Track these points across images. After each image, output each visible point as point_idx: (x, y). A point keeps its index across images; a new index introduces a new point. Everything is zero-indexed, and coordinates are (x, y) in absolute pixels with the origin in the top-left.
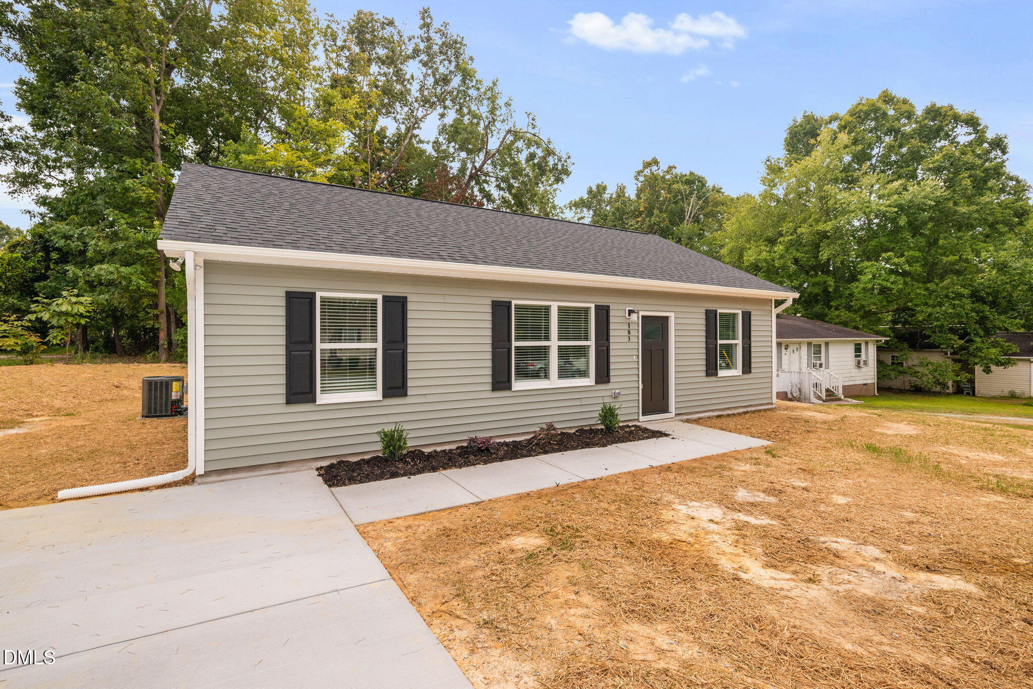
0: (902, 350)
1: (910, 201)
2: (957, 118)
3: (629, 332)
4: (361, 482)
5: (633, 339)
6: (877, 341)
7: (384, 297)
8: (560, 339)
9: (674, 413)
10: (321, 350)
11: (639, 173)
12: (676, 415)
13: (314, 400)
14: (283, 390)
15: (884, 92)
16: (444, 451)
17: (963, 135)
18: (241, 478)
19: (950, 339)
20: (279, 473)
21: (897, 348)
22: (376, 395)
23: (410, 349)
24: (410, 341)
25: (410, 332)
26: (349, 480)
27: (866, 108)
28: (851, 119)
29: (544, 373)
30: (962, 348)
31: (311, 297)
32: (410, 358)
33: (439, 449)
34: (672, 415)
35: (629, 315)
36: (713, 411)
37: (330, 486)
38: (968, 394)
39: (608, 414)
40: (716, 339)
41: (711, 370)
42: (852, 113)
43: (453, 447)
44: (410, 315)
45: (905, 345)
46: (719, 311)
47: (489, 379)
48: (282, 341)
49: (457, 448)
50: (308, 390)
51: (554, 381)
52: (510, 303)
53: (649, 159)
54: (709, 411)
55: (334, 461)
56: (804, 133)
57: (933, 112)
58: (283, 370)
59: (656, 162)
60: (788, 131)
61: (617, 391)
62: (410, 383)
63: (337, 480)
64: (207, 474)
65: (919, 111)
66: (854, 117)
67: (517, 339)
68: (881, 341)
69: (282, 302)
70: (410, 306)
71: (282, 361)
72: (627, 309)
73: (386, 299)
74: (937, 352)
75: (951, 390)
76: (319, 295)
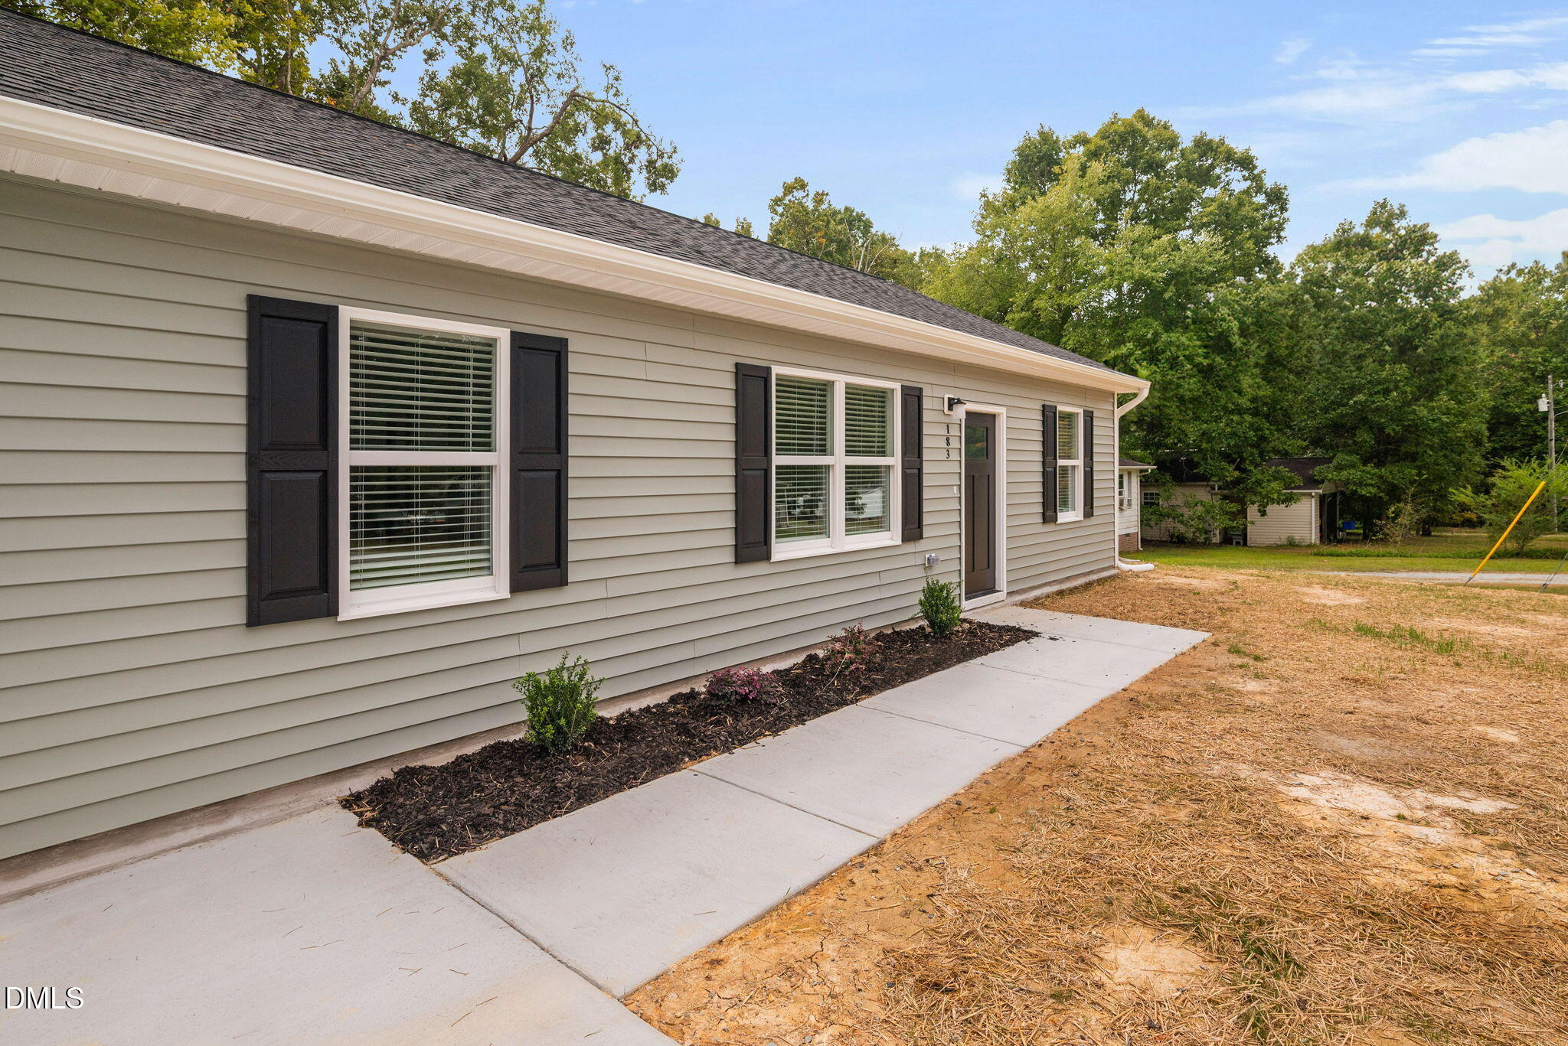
0: (1164, 484)
1: (1183, 266)
2: (1230, 157)
3: (948, 443)
4: (509, 830)
5: (954, 456)
6: (1141, 471)
7: (515, 337)
8: (849, 452)
9: (1005, 591)
10: (353, 469)
11: (777, 201)
13: (330, 610)
14: (236, 586)
15: (1139, 111)
16: (648, 709)
17: (1237, 181)
18: (98, 872)
19: (1223, 469)
20: (225, 834)
21: (1157, 481)
22: (493, 586)
23: (574, 469)
24: (574, 448)
25: (574, 427)
26: (475, 828)
27: (1122, 129)
28: (1102, 143)
30: (1237, 482)
31: (324, 319)
32: (574, 490)
33: (635, 706)
34: (1002, 596)
35: (950, 408)
37: (422, 856)
38: (1238, 543)
40: (1055, 459)
41: (1049, 514)
42: (1104, 135)
43: (662, 698)
44: (574, 385)
45: (1168, 477)
46: (1060, 408)
47: (729, 539)
48: (237, 442)
49: (673, 700)
50: (314, 581)
52: (768, 370)
53: (790, 180)
54: (1045, 585)
55: (387, 773)
56: (1038, 158)
57: (1204, 146)
58: (236, 528)
59: (803, 186)
60: (1016, 153)
61: (933, 555)
62: (574, 553)
63: (442, 835)
65: (1186, 142)
66: (1107, 140)
67: (783, 449)
68: (1147, 470)
69: (238, 328)
70: (574, 364)
71: (237, 499)
72: (947, 396)
73: (519, 341)
74: (1202, 486)
75: (1217, 539)
76: (348, 314)
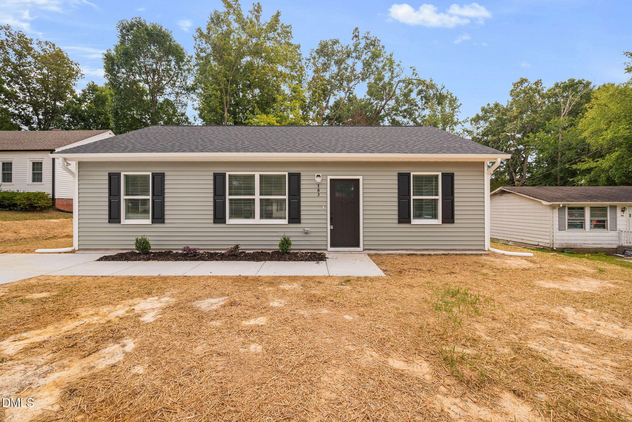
12: (364, 250)
29: (251, 215)
36: (407, 250)
39: (286, 242)
51: (257, 220)
64: (79, 250)
